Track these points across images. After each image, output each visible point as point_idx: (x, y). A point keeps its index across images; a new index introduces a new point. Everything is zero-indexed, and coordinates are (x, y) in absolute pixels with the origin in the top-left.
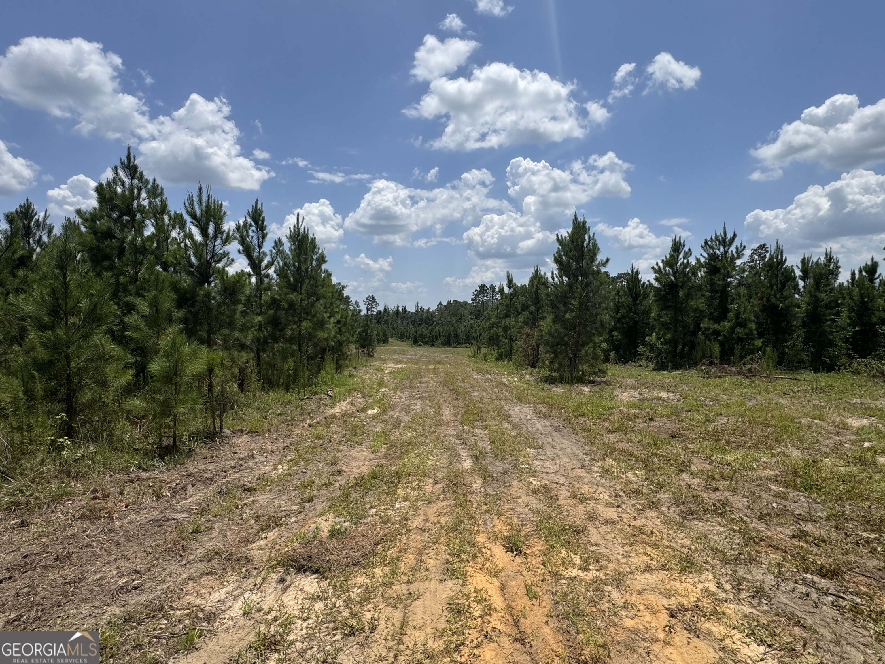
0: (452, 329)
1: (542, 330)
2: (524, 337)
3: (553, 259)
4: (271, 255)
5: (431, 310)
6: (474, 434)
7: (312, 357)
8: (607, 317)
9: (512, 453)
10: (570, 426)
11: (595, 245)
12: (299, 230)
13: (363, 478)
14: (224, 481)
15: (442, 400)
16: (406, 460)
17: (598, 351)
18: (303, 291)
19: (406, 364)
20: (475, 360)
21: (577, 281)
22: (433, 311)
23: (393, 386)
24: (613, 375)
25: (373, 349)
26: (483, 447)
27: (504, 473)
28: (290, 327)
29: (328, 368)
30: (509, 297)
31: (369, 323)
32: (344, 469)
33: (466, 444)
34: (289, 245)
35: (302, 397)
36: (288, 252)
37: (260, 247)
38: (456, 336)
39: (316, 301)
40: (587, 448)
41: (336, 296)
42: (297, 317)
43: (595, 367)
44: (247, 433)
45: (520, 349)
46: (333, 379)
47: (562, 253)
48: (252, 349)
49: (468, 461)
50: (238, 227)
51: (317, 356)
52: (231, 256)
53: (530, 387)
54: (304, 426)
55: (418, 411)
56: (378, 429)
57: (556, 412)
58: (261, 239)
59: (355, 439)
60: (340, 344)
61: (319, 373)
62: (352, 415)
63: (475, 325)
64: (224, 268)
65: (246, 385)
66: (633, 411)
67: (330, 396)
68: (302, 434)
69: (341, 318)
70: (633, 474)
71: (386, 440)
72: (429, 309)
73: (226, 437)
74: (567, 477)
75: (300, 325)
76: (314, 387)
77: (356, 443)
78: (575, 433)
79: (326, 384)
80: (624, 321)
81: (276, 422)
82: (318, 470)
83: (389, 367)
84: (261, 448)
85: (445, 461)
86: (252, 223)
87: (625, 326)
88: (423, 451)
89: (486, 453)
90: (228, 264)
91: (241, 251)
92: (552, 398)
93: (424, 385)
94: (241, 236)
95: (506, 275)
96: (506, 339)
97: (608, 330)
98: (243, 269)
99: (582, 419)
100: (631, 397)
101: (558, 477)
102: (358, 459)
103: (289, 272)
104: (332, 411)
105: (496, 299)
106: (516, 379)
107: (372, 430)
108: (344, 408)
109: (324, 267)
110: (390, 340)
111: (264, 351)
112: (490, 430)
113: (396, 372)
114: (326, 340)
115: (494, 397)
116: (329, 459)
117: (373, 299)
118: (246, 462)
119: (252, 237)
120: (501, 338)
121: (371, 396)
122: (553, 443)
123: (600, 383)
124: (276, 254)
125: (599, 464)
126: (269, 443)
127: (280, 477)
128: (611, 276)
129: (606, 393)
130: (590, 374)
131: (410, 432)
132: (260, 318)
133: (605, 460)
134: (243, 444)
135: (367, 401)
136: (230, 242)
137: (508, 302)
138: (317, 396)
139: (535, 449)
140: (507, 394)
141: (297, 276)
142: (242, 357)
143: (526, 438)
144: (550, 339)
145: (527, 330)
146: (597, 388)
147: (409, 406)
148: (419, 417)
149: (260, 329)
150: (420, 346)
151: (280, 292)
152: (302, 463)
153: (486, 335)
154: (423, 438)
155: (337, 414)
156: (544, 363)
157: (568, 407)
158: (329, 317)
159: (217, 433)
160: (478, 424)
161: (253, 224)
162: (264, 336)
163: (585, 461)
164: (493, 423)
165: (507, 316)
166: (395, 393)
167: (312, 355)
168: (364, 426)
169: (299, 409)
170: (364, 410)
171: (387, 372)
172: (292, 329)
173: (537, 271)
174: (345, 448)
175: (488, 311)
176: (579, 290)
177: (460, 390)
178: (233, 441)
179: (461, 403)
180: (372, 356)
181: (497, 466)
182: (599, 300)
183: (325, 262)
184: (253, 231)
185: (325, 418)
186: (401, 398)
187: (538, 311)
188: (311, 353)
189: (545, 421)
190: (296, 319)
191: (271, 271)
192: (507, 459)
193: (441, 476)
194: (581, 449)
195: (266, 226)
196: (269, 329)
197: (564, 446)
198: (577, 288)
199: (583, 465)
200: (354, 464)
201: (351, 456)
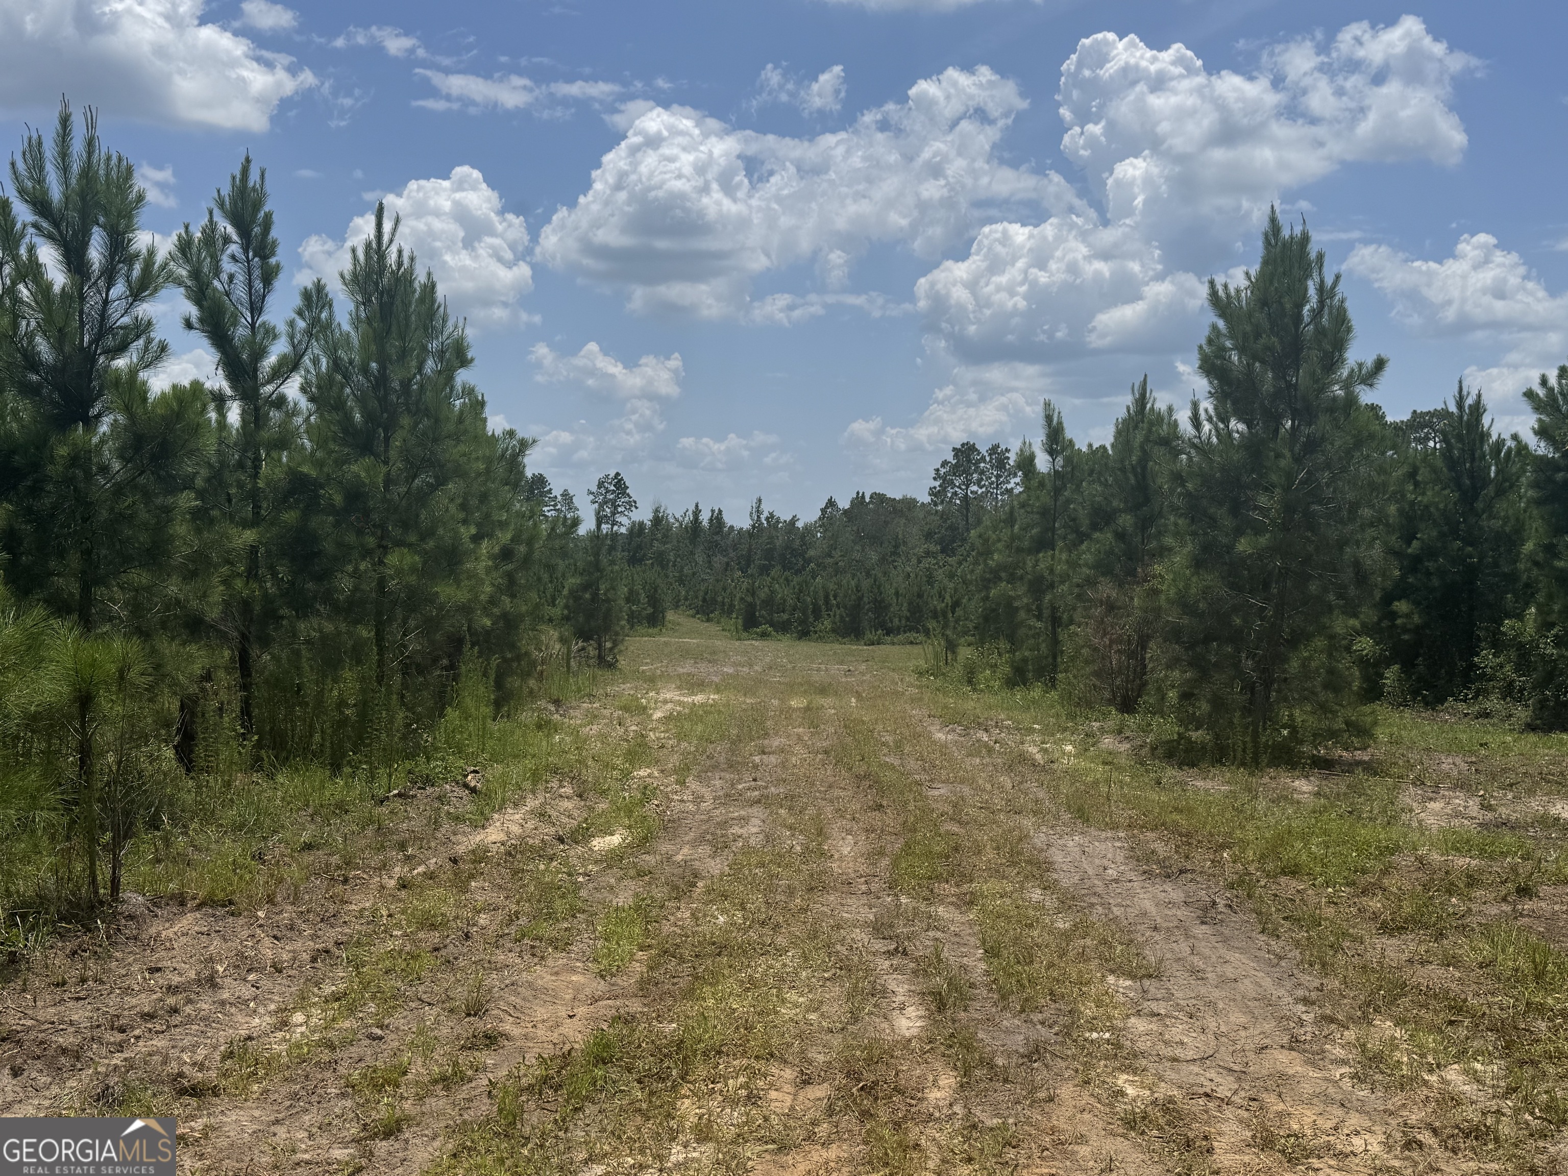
0: (866, 584)
1: (1155, 592)
2: (1097, 612)
3: (1197, 364)
4: (292, 337)
5: (800, 524)
6: (933, 923)
7: (418, 665)
8: (1377, 551)
9: (1059, 990)
10: (1250, 905)
11: (1341, 320)
12: (382, 255)
13: (566, 1057)
14: (118, 1059)
15: (829, 809)
16: (711, 1002)
17: (1344, 664)
18: (393, 454)
19: (718, 690)
20: (939, 683)
21: (1276, 431)
22: (806, 527)
23: (674, 760)
24: (1395, 741)
25: (615, 644)
26: (962, 967)
27: (1029, 1056)
28: (350, 568)
29: (469, 702)
30: (1049, 485)
31: (604, 561)
32: (508, 1027)
33: (905, 953)
34: (352, 306)
35: (381, 793)
36: (346, 327)
37: (256, 308)
38: (880, 606)
39: (433, 488)
40: (1311, 980)
41: (500, 470)
42: (373, 534)
43: (1334, 713)
44: (199, 907)
45: (1085, 651)
46: (484, 734)
47: (1228, 344)
48: (223, 636)
49: (911, 1011)
50: (185, 246)
51: (435, 660)
52: (157, 335)
53: (1115, 775)
54: (383, 887)
55: (752, 842)
56: (624, 899)
57: (1201, 859)
58: (258, 285)
59: (547, 930)
60: (510, 623)
61: (442, 715)
62: (541, 852)
63: (940, 574)
64: (133, 372)
65: (200, 751)
66: (1462, 862)
67: (473, 790)
68: (375, 911)
69: (515, 539)
70: (1466, 1072)
71: (647, 933)
72: (794, 520)
73: (131, 917)
74: (1240, 1076)
75: (381, 562)
76: (422, 759)
77: (552, 942)
78: (1268, 929)
79: (460, 750)
80: (1431, 565)
81: (292, 872)
82: (420, 1032)
83: (665, 702)
84: (240, 955)
85: (836, 1009)
86: (230, 230)
87: (1435, 582)
88: (765, 974)
89: (972, 986)
90: (149, 357)
91: (194, 320)
92: (1189, 811)
93: (773, 759)
94: (196, 274)
95: (1042, 414)
96: (1039, 617)
97: (1378, 595)
98: (202, 379)
99: (1290, 886)
100: (1457, 814)
101: (1212, 1074)
102: (553, 997)
103: (348, 390)
104: (478, 838)
105: (1009, 491)
106: (1069, 748)
107: (602, 902)
108: (516, 829)
109: (462, 377)
110: (670, 616)
111: (265, 642)
112: (983, 910)
113: (688, 717)
114: (466, 609)
115: (998, 802)
116: (461, 994)
117: (620, 485)
118: (189, 1001)
119: (231, 277)
120: (1022, 615)
121: (604, 793)
122: (1195, 959)
123: (1350, 767)
124: (309, 333)
125: (1350, 1035)
126: (267, 942)
127: (296, 1051)
128: (1389, 419)
129: (1370, 799)
130: (1318, 737)
131: (723, 911)
132: (249, 536)
133: (1370, 1023)
134: (184, 940)
135: (591, 809)
136: (156, 290)
137: (1045, 498)
138: (429, 790)
139: (1132, 976)
140: (1041, 795)
141: (374, 404)
142: (190, 658)
143: (1104, 942)
144: (1186, 620)
145: (1107, 589)
146: (1339, 784)
147: (724, 824)
148: (754, 861)
149: (252, 574)
150: (764, 635)
151: (319, 454)
152: (372, 1008)
153: (974, 607)
154: (766, 930)
155: (494, 848)
156: (1163, 698)
157: (1244, 844)
158: (476, 539)
159: (102, 903)
160: (948, 889)
161: (235, 237)
162: (266, 595)
163: (1301, 1023)
164: (991, 886)
165: (1043, 544)
166: (682, 783)
167: (419, 659)
168: (578, 887)
169: (370, 831)
170: (581, 835)
171: (658, 715)
172: (356, 574)
173: (1142, 400)
174: (512, 958)
175: (980, 529)
176: (1283, 463)
177: (888, 776)
178: (153, 931)
179: (890, 819)
180: (611, 666)
181: (1007, 1031)
182: (1351, 496)
183: (464, 361)
184: (233, 257)
185: (454, 861)
186: (698, 799)
187: (1144, 529)
188: (415, 652)
189: (1168, 887)
190: (371, 541)
191: (292, 389)
192: (1039, 1009)
193: (821, 1058)
194: (1288, 984)
195: (274, 244)
196: (283, 571)
197: (1229, 972)
198: (1278, 456)
199: (1295, 1039)
200: (541, 1012)
201: (530, 985)
